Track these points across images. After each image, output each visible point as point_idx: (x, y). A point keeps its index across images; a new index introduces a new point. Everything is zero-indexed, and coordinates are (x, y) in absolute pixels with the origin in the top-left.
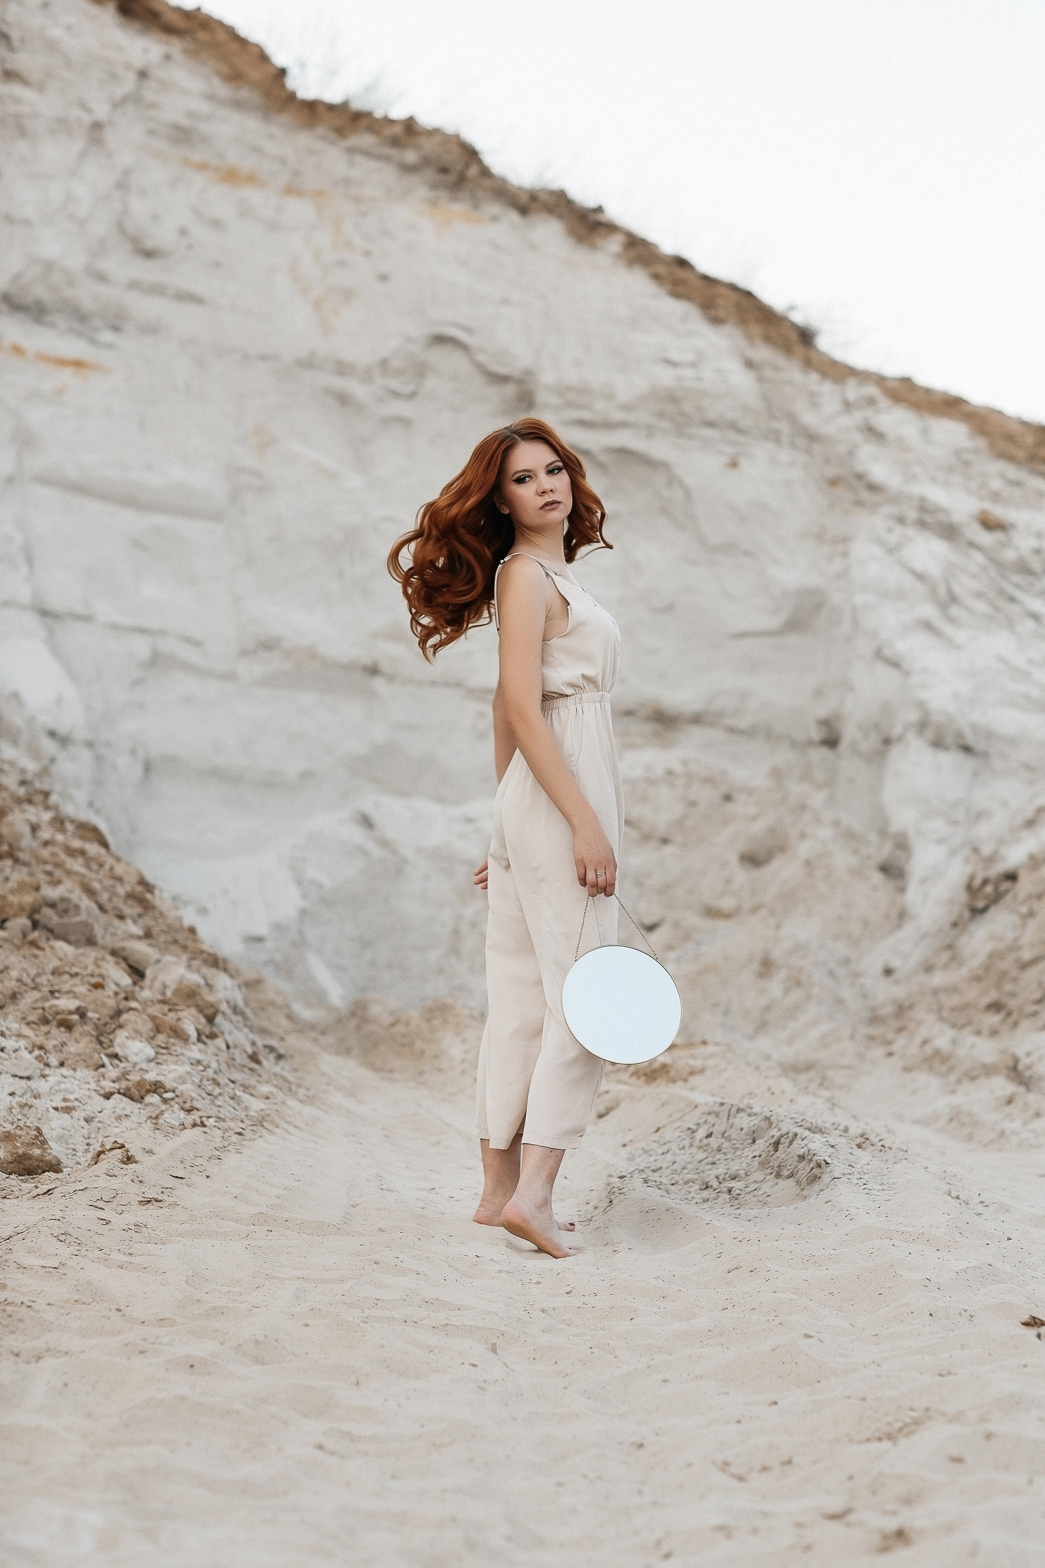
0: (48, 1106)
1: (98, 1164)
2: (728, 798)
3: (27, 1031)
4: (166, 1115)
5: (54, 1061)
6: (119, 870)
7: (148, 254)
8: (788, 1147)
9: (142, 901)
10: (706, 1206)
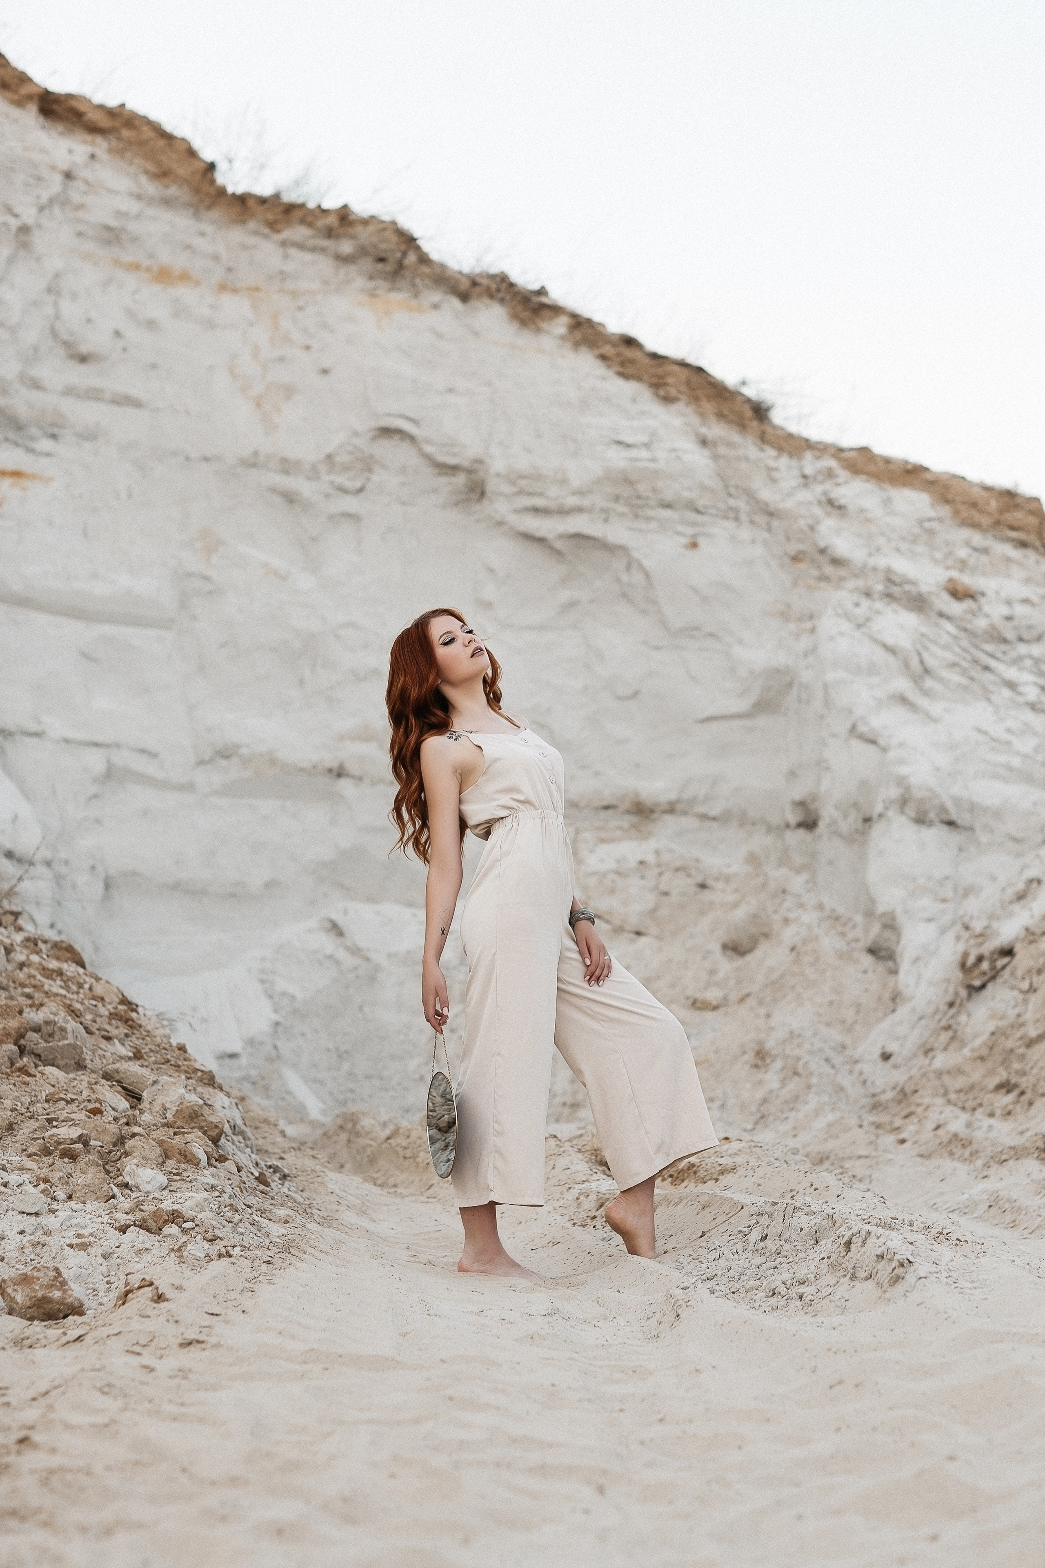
0: (62, 1243)
1: (126, 1305)
2: (703, 886)
3: (29, 1164)
4: (189, 1247)
5: (61, 1195)
6: (99, 990)
7: (83, 359)
8: (863, 1246)
9: (127, 1021)
10: (775, 1313)
